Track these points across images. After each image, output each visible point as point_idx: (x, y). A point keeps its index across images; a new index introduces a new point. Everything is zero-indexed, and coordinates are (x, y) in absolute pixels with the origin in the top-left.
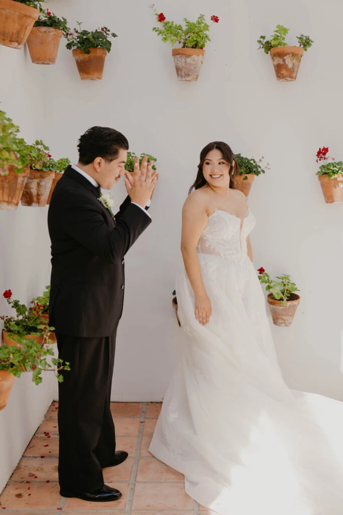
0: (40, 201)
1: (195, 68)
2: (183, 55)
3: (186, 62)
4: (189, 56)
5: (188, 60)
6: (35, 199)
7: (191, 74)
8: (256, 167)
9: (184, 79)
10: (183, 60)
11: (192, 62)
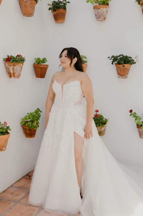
0: (15, 76)
1: (103, 14)
2: (96, 8)
3: (98, 12)
4: (99, 9)
5: (99, 10)
6: (12, 75)
7: (101, 17)
8: (133, 60)
9: (98, 20)
10: (97, 11)
11: (101, 11)
